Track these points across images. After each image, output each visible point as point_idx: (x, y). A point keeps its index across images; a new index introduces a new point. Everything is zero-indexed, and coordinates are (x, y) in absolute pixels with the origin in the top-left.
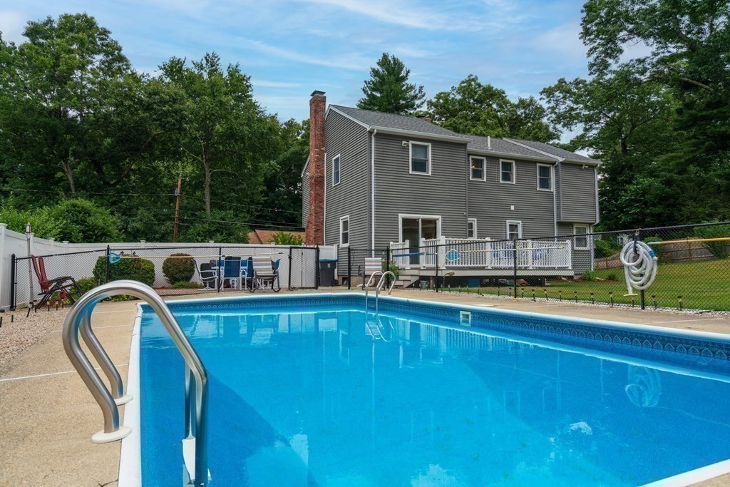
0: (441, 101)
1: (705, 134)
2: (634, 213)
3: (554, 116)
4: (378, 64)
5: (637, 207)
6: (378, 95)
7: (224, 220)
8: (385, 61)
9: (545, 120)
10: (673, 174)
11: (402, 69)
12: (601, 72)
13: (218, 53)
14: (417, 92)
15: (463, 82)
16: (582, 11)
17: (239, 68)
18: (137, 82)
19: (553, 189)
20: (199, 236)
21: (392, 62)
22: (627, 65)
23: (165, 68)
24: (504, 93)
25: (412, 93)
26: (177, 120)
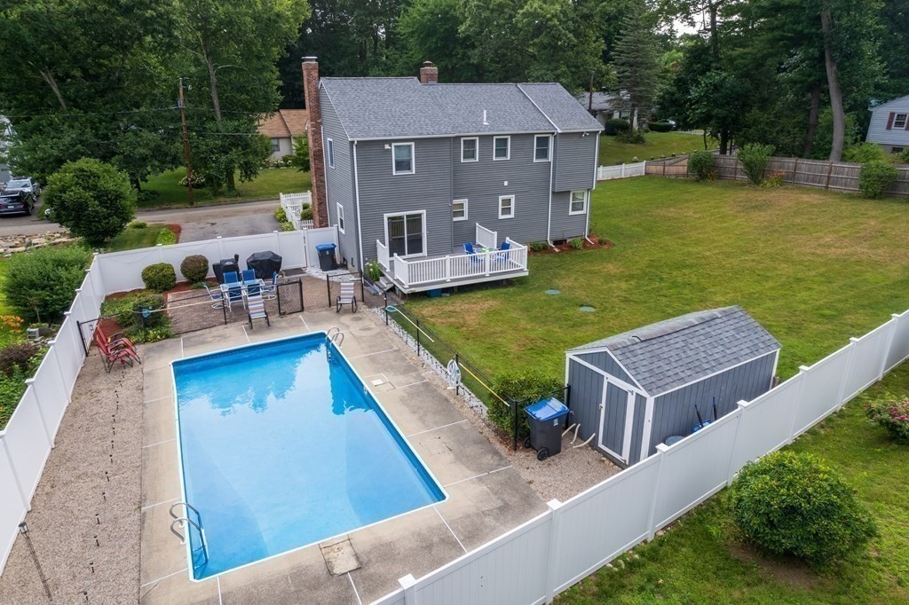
2: (702, 113)
5: (705, 106)
19: (551, 158)
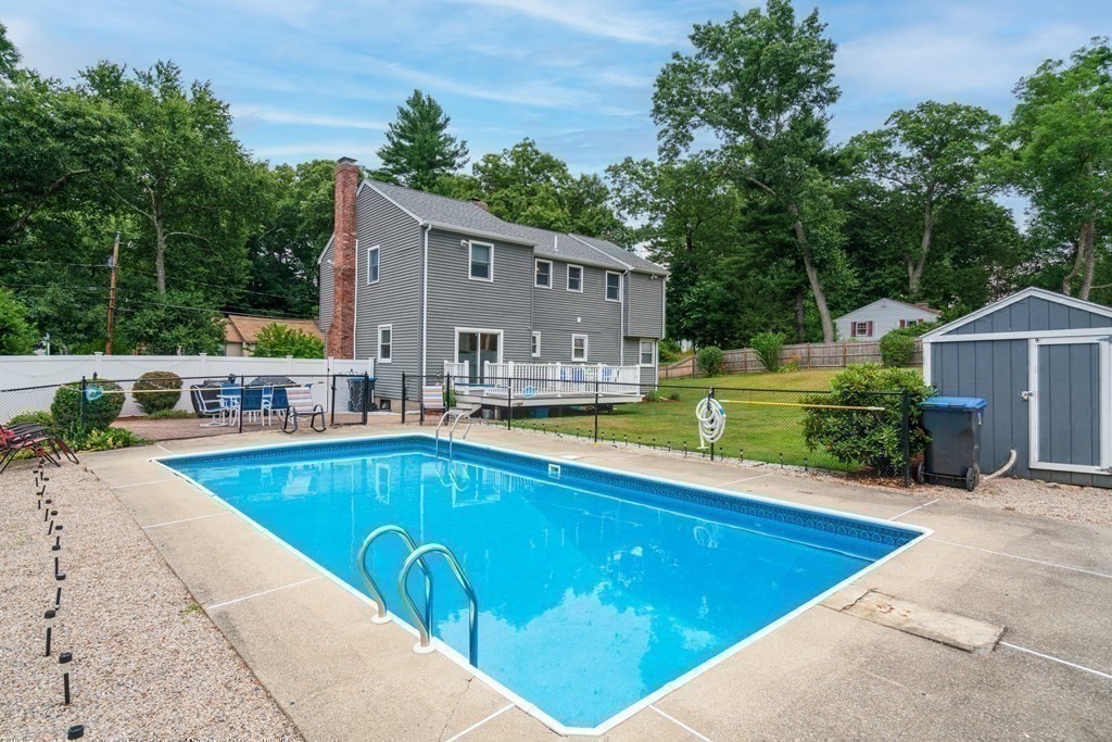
0: (490, 165)
1: (766, 240)
2: (697, 319)
3: (619, 199)
4: (408, 102)
5: (699, 311)
6: (407, 144)
7: (188, 305)
8: (416, 100)
9: (609, 204)
10: (733, 278)
11: (439, 115)
12: (671, 158)
13: (176, 62)
14: (458, 147)
15: (517, 146)
16: (655, 85)
17: (209, 89)
18: (41, 91)
19: (621, 299)
20: (150, 328)
21: (427, 103)
22: (697, 156)
23: (90, 76)
24: (564, 165)
25: (452, 148)
26: (114, 159)
